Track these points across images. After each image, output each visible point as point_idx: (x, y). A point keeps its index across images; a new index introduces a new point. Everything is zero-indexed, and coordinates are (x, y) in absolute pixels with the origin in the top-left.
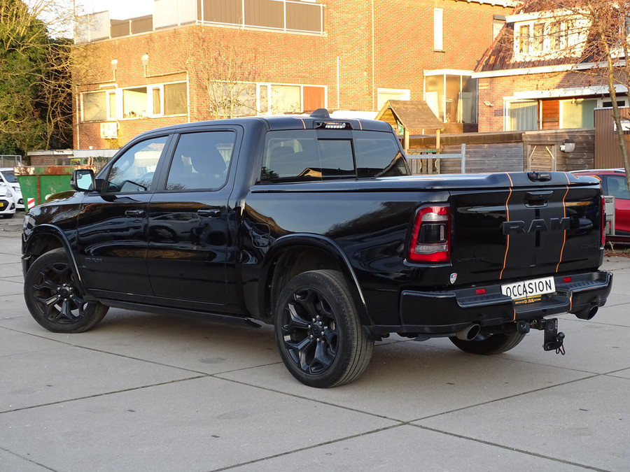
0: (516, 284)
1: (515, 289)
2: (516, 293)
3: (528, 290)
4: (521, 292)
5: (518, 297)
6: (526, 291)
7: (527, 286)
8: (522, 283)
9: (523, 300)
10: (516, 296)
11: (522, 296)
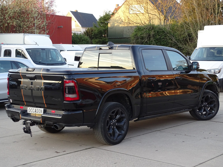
0: (33, 108)
1: (32, 110)
2: (32, 111)
3: (37, 111)
4: (34, 111)
5: (33, 113)
6: (36, 111)
7: (36, 110)
8: (35, 108)
9: (34, 114)
10: (32, 112)
11: (34, 113)
